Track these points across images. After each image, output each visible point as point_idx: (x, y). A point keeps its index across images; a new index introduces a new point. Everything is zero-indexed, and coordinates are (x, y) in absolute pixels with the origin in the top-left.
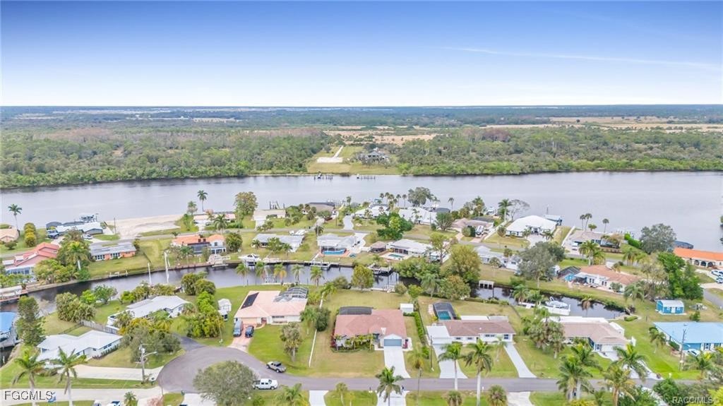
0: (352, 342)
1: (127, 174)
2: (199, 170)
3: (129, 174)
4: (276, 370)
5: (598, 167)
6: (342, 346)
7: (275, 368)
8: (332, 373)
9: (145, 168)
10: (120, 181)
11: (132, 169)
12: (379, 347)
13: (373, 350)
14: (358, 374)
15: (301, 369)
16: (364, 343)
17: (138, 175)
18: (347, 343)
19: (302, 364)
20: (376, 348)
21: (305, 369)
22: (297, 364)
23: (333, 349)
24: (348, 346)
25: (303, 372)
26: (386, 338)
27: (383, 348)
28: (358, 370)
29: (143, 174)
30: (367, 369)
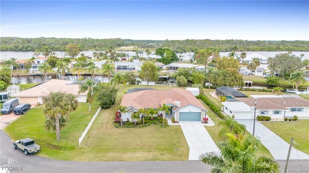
0: (141, 116)
1: (13, 47)
2: (55, 47)
3: (15, 47)
4: (23, 151)
5: (263, 50)
6: (128, 121)
7: (23, 147)
8: (111, 155)
9: (24, 45)
10: (9, 51)
11: (16, 45)
12: (174, 122)
13: (166, 125)
14: (150, 155)
15: (66, 148)
16: (155, 118)
17: (20, 48)
18: (134, 117)
19: (70, 142)
20: (170, 122)
21: (73, 148)
22: (63, 143)
23: (117, 125)
24: (136, 120)
25: (68, 153)
26: (182, 110)
27: (178, 122)
28: (149, 149)
29: (23, 48)
30: (162, 148)
